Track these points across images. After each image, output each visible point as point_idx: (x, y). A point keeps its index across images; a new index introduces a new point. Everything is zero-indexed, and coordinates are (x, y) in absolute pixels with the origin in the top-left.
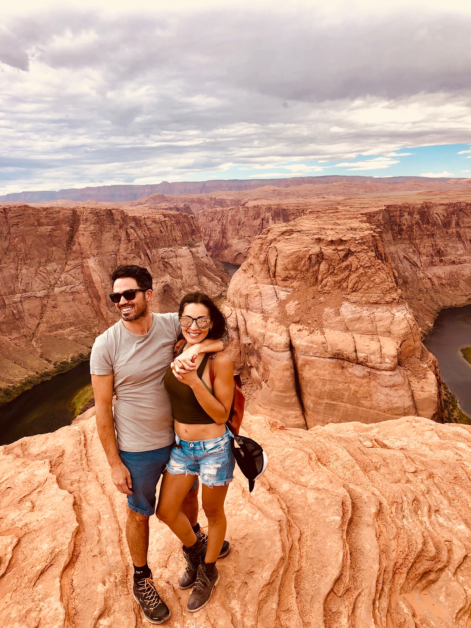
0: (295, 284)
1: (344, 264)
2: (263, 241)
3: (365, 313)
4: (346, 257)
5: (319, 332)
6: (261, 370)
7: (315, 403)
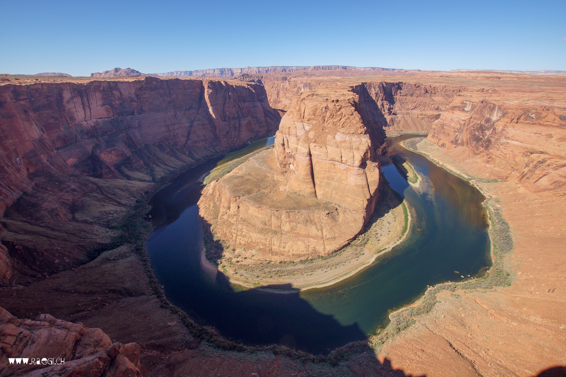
0: (314, 122)
1: (339, 113)
2: (298, 99)
3: (348, 138)
4: (340, 109)
5: (324, 147)
6: (295, 165)
7: (321, 182)
